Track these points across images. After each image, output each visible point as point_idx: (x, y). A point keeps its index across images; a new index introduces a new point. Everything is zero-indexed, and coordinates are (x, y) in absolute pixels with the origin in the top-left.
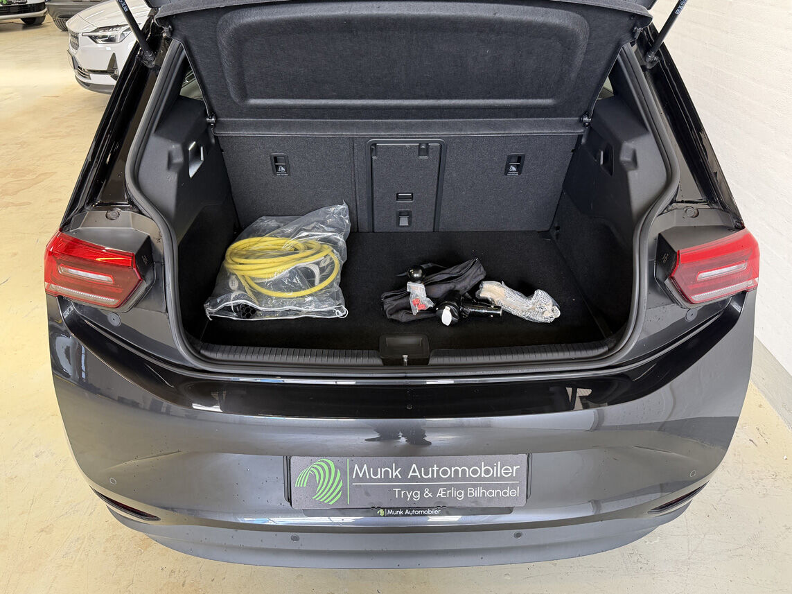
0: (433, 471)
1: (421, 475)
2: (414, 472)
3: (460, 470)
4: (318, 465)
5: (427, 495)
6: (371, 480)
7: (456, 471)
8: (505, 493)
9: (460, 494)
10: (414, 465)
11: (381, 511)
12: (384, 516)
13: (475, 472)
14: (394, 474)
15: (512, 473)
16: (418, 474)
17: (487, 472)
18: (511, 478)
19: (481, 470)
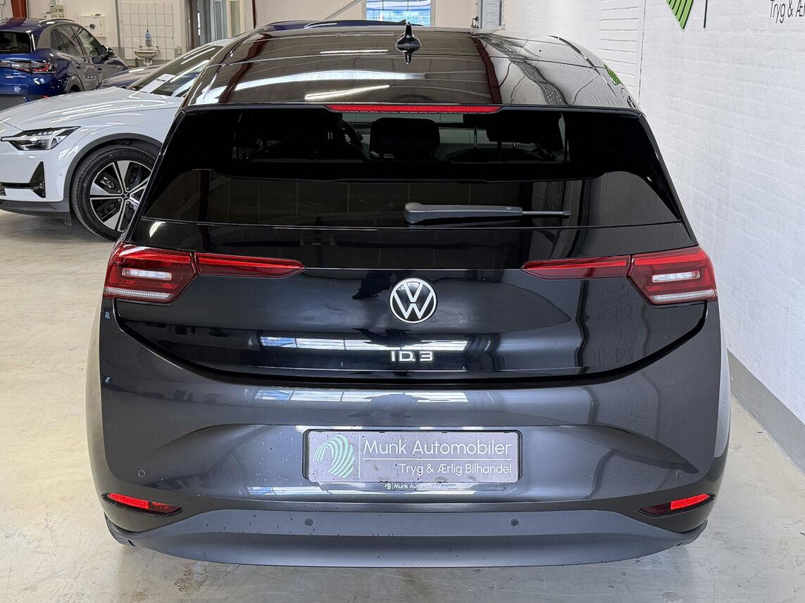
0: (434, 447)
1: (424, 451)
2: (418, 448)
3: (458, 447)
4: (333, 440)
5: (429, 470)
6: (380, 455)
7: (455, 448)
8: (499, 470)
9: (459, 470)
10: (418, 441)
11: (389, 484)
12: (391, 490)
13: (472, 449)
14: (400, 450)
15: (505, 450)
16: (421, 450)
17: (483, 449)
18: (504, 455)
19: (477, 447)
